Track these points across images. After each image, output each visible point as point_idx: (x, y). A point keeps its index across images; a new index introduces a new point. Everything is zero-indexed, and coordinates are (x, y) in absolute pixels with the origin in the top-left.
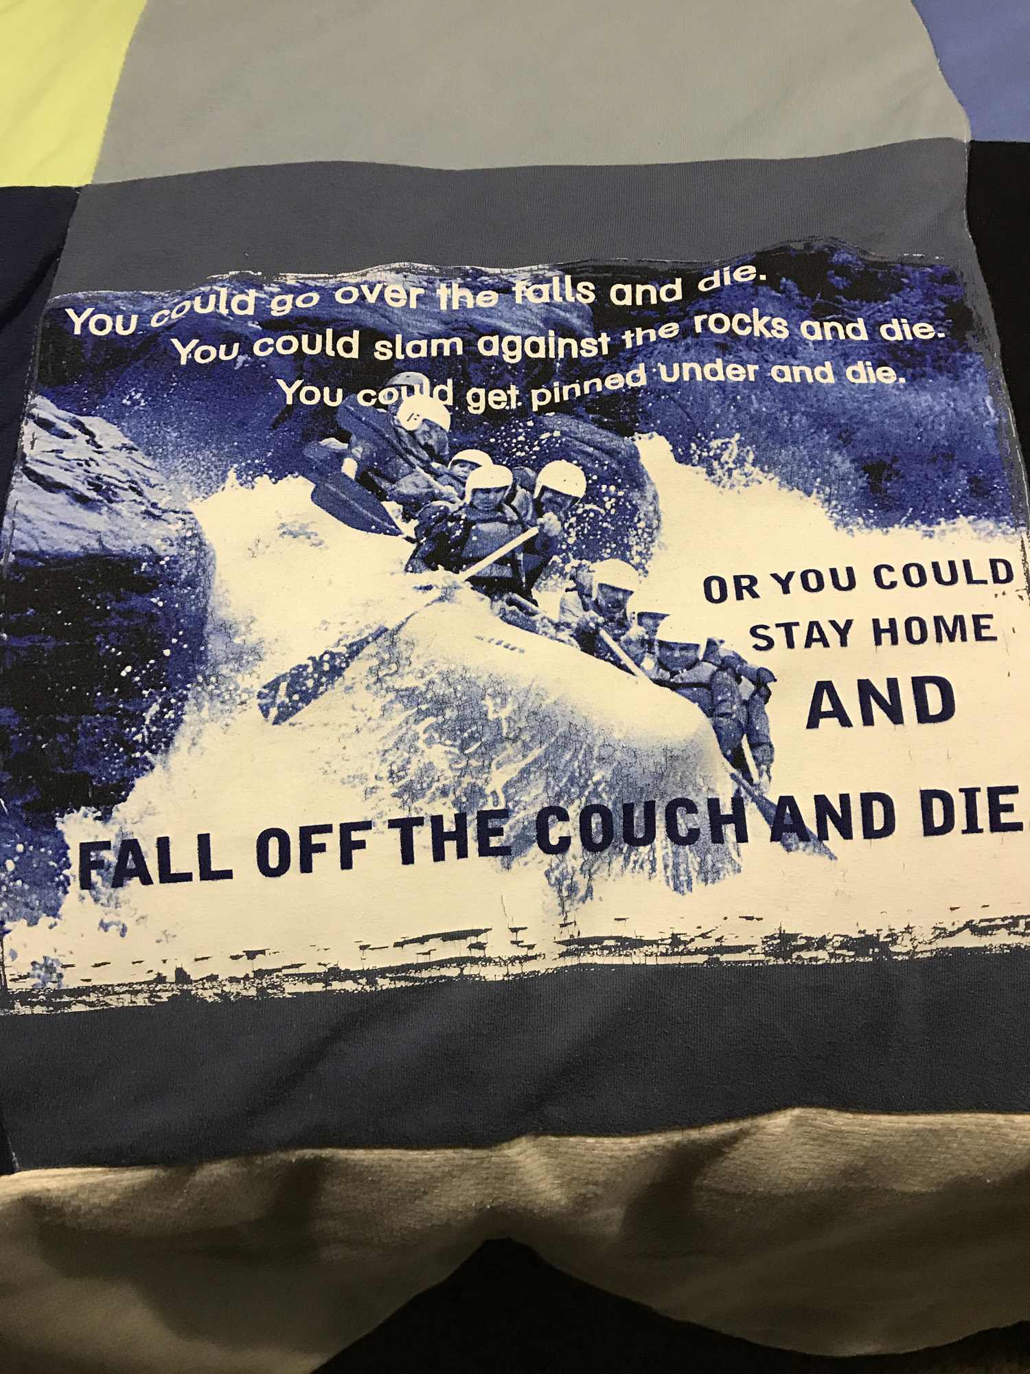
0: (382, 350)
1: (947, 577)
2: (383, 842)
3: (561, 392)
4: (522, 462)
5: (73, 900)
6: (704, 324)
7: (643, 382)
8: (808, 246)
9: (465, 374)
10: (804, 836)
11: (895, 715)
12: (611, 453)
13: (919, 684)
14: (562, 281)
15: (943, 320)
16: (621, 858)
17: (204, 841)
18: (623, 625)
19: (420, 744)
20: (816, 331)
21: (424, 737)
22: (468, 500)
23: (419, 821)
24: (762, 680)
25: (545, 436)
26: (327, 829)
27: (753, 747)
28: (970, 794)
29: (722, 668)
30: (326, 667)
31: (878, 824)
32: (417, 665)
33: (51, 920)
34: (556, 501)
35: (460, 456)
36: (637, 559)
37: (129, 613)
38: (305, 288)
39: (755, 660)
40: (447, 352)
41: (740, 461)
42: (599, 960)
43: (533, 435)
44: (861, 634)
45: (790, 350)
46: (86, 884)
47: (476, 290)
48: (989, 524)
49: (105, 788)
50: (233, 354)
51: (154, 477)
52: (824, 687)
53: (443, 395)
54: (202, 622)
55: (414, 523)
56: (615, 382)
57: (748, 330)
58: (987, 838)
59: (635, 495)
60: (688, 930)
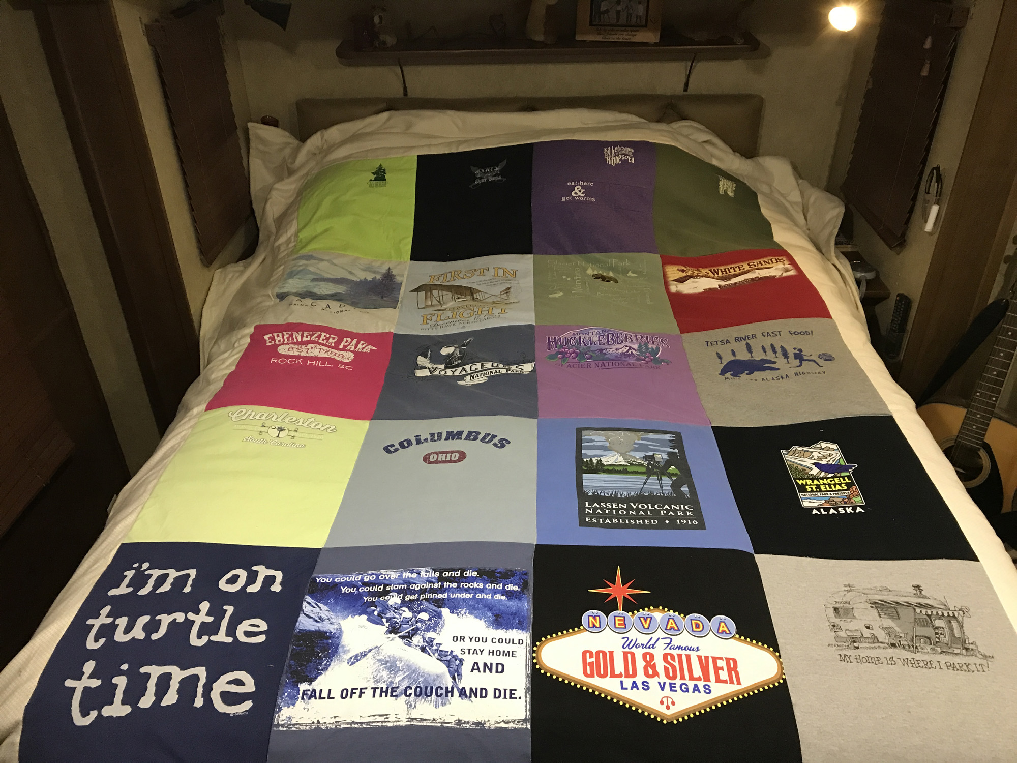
0: (388, 588)
1: (508, 642)
2: (369, 692)
3: (427, 596)
4: (415, 612)
5: (300, 703)
6: (463, 585)
7: (446, 597)
8: (489, 569)
9: (406, 592)
10: (466, 696)
11: (491, 671)
12: (436, 612)
13: (497, 665)
14: (432, 572)
15: (521, 586)
16: (424, 700)
17: (330, 690)
18: (432, 646)
19: (381, 671)
20: (490, 586)
21: (382, 669)
22: (401, 619)
23: (378, 688)
24: (461, 661)
25: (422, 606)
26: (357, 689)
27: (458, 675)
28: (505, 690)
29: (452, 657)
30: (363, 654)
31: (484, 695)
32: (383, 654)
33: (293, 707)
34: (421, 621)
35: (401, 609)
36: (438, 632)
37: (323, 643)
38: (372, 574)
39: (460, 656)
40: (402, 588)
41: (465, 613)
42: (415, 724)
43: (419, 606)
44: (486, 652)
45: (481, 591)
46: (303, 698)
47: (412, 573)
48: (520, 631)
49: (311, 678)
50: (354, 591)
51: (333, 617)
52: (476, 663)
53: (400, 597)
54: (338, 645)
55: (389, 623)
56: (440, 596)
57: (473, 586)
58: (508, 700)
59: (439, 620)
60: (437, 717)
